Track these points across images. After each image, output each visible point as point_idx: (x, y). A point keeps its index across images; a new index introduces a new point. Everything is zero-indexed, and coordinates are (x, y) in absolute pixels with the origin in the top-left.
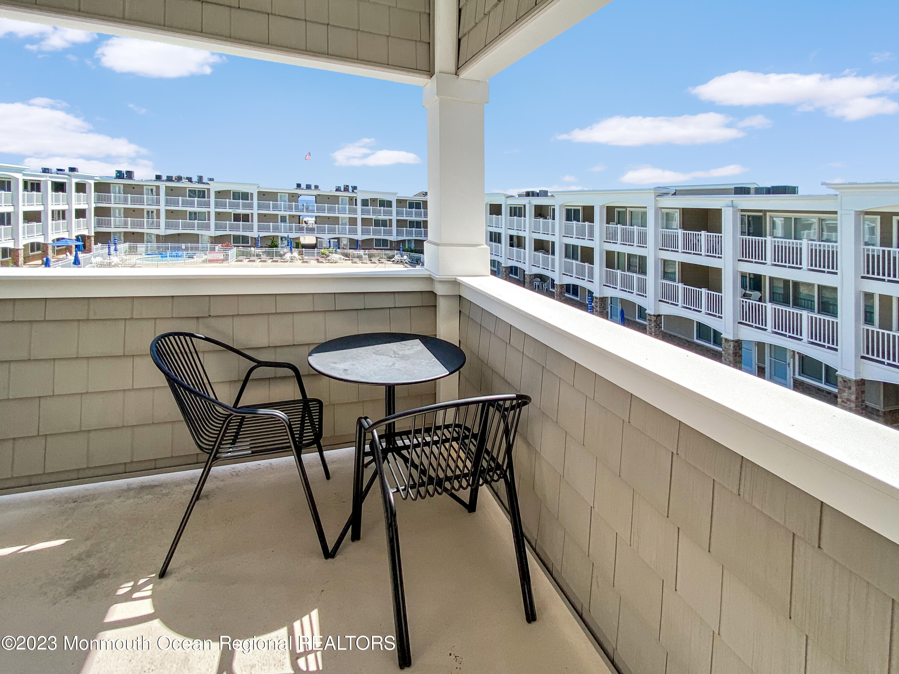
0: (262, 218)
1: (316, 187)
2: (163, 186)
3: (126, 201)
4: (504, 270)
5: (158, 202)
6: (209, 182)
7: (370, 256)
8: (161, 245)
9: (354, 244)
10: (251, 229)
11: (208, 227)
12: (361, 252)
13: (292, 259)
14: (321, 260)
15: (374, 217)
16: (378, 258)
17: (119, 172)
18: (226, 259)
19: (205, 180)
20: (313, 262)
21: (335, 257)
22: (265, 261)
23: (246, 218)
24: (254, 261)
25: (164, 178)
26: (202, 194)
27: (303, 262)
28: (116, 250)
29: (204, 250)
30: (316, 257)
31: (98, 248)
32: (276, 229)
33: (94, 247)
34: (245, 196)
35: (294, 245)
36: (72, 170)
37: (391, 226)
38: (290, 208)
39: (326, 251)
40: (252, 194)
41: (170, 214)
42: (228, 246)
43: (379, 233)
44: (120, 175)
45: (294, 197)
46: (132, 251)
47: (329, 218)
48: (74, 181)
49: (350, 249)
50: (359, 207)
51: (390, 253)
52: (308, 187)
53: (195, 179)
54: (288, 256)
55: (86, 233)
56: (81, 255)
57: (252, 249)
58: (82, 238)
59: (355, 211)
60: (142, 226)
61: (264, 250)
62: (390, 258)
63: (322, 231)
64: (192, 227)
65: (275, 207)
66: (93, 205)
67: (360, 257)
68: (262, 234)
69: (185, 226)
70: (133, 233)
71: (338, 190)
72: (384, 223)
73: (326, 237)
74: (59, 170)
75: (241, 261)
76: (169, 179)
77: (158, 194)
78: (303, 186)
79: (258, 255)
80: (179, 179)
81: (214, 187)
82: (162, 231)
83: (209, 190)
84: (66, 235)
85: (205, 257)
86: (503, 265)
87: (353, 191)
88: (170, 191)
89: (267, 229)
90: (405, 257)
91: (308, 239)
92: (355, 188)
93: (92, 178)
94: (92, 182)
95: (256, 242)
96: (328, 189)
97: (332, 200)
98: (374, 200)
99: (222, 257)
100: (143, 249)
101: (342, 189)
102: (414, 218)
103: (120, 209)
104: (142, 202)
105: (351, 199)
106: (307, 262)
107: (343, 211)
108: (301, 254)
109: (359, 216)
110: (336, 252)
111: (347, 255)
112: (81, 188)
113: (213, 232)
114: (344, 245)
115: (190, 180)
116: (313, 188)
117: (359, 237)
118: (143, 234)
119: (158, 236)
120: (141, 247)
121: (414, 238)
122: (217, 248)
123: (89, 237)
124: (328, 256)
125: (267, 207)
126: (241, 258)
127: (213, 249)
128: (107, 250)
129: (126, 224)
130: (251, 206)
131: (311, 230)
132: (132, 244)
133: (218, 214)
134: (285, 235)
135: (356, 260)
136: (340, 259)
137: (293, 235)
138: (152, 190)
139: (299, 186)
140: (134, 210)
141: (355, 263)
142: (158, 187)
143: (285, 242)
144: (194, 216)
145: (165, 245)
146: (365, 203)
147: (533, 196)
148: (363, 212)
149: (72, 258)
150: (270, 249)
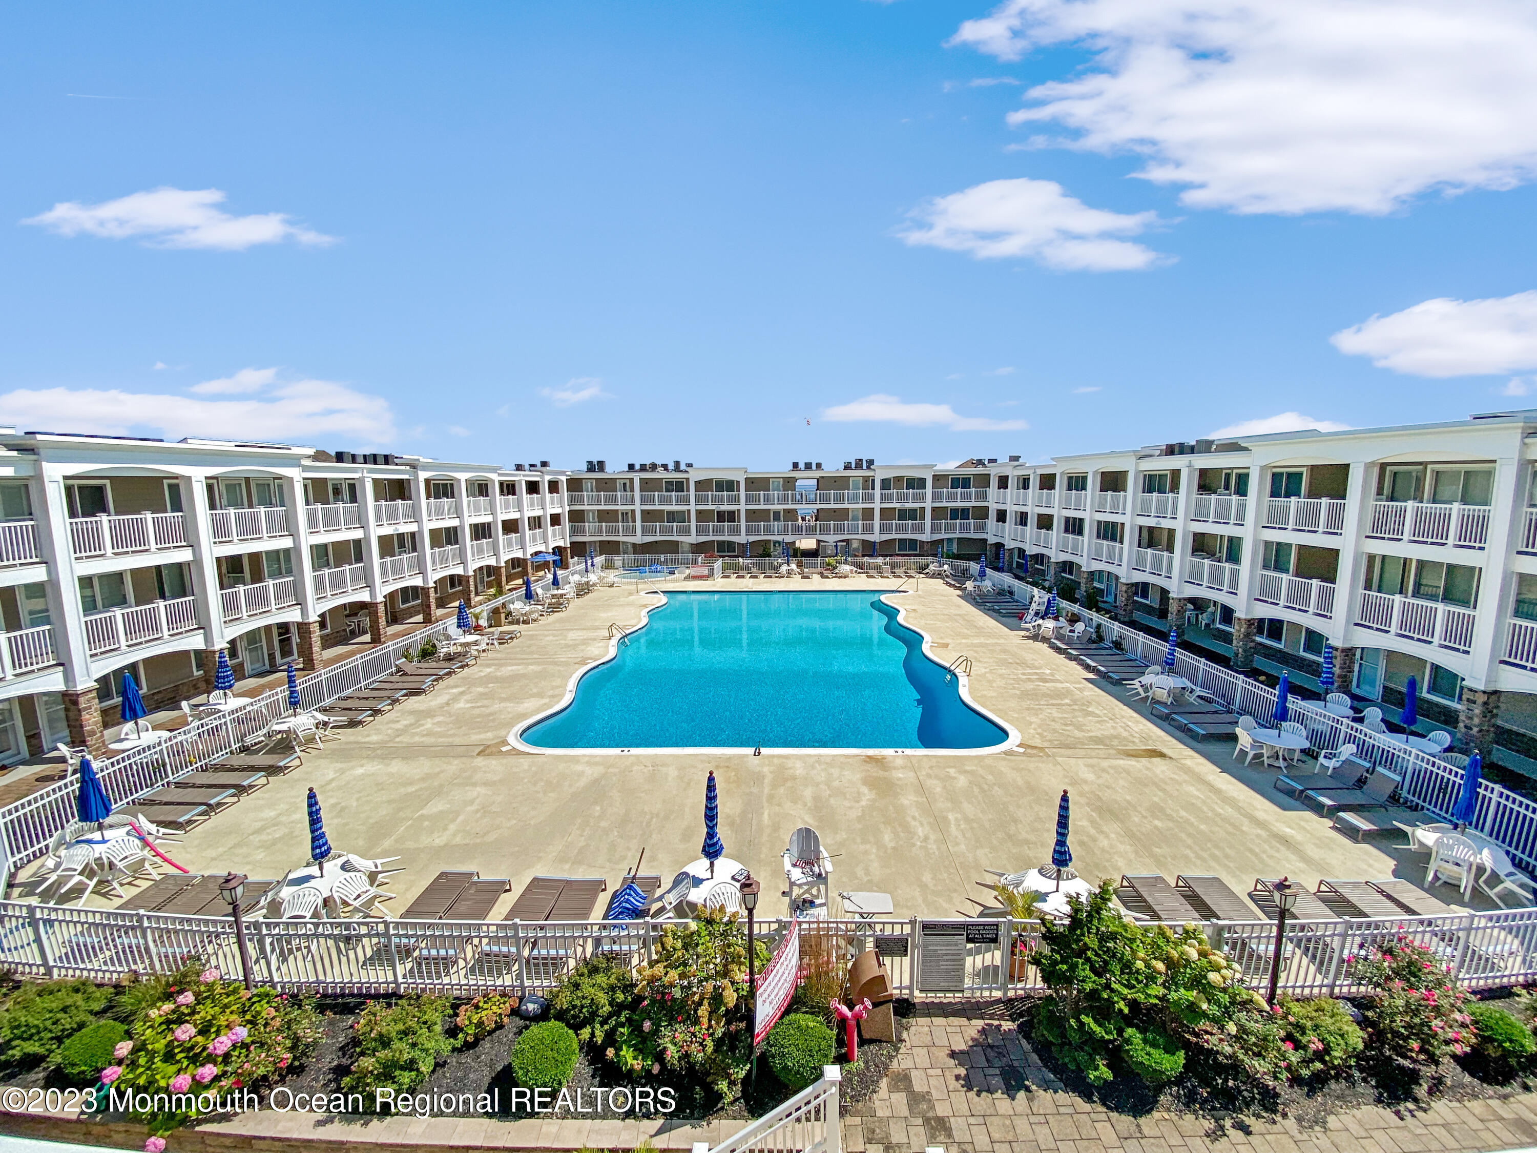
0: (752, 515)
1: (819, 466)
2: (637, 477)
3: (599, 502)
4: (1124, 588)
5: (632, 501)
6: (688, 469)
7: (893, 566)
8: (638, 556)
9: (870, 549)
10: (737, 532)
11: (687, 532)
12: (880, 560)
13: (789, 573)
14: (826, 573)
15: (898, 506)
16: (903, 569)
17: (590, 463)
18: (710, 575)
19: (683, 467)
20: (816, 577)
21: (846, 568)
22: (756, 577)
23: (731, 516)
24: (743, 577)
25: (637, 467)
26: (680, 486)
27: (803, 577)
28: (593, 565)
29: (686, 563)
30: (819, 570)
31: (575, 563)
32: (768, 530)
33: (571, 561)
34: (730, 486)
35: (791, 552)
36: (544, 464)
37: (923, 518)
38: (785, 500)
39: (832, 561)
40: (738, 482)
41: (648, 516)
42: (712, 556)
43: (904, 529)
44: (591, 467)
45: (789, 483)
46: (609, 566)
47: (835, 510)
48: (547, 478)
49: (863, 556)
50: (878, 491)
51: (922, 560)
52: (808, 466)
53: (671, 466)
54: (784, 568)
55: (561, 543)
56: (560, 572)
57: (741, 560)
58: (558, 550)
59: (871, 498)
60: (616, 532)
61: (755, 560)
62: (922, 569)
63: (825, 530)
64: (670, 531)
65: (767, 500)
66: (567, 509)
67: (878, 569)
68: (752, 538)
69: (663, 531)
70: (609, 542)
71: (847, 467)
72: (912, 514)
73: (831, 539)
74: (531, 466)
75: (728, 577)
76: (643, 468)
77: (632, 490)
78: (802, 466)
79: (747, 568)
80: (654, 467)
81: (694, 476)
82: (639, 539)
83: (688, 479)
84: (542, 548)
85: (688, 572)
86: (1123, 580)
87: (868, 468)
88: (646, 485)
89: (757, 531)
90: (946, 567)
91: (808, 543)
92: (870, 462)
93: (563, 473)
94: (564, 478)
95: (742, 550)
96: (833, 467)
97: (839, 483)
98: (898, 479)
99: (705, 571)
100: (620, 563)
101: (853, 466)
102: (959, 504)
103: (593, 511)
104: (614, 501)
105: (866, 479)
106: (808, 577)
107: (855, 499)
108: (799, 565)
109: (877, 506)
110: (846, 562)
111: (860, 566)
112: (554, 487)
113: (693, 538)
114: (855, 550)
115: (665, 467)
116: (814, 467)
117: (876, 537)
118: (618, 542)
119: (634, 545)
120: (618, 560)
121: (958, 535)
122: (700, 560)
123: (565, 548)
124: (836, 568)
125: (757, 501)
126: (728, 572)
127: (695, 562)
128: (583, 566)
129: (600, 531)
130: (737, 500)
131: (811, 531)
132: (610, 557)
133: (699, 513)
134: (780, 538)
135: (872, 572)
136: (851, 571)
137: (788, 539)
138: (625, 484)
139: (795, 465)
140: (608, 512)
141: (872, 577)
142: (631, 480)
143: (780, 550)
144: (672, 516)
145: (641, 557)
146: (886, 484)
147: (1182, 452)
148: (883, 498)
149: (550, 576)
150: (762, 560)
